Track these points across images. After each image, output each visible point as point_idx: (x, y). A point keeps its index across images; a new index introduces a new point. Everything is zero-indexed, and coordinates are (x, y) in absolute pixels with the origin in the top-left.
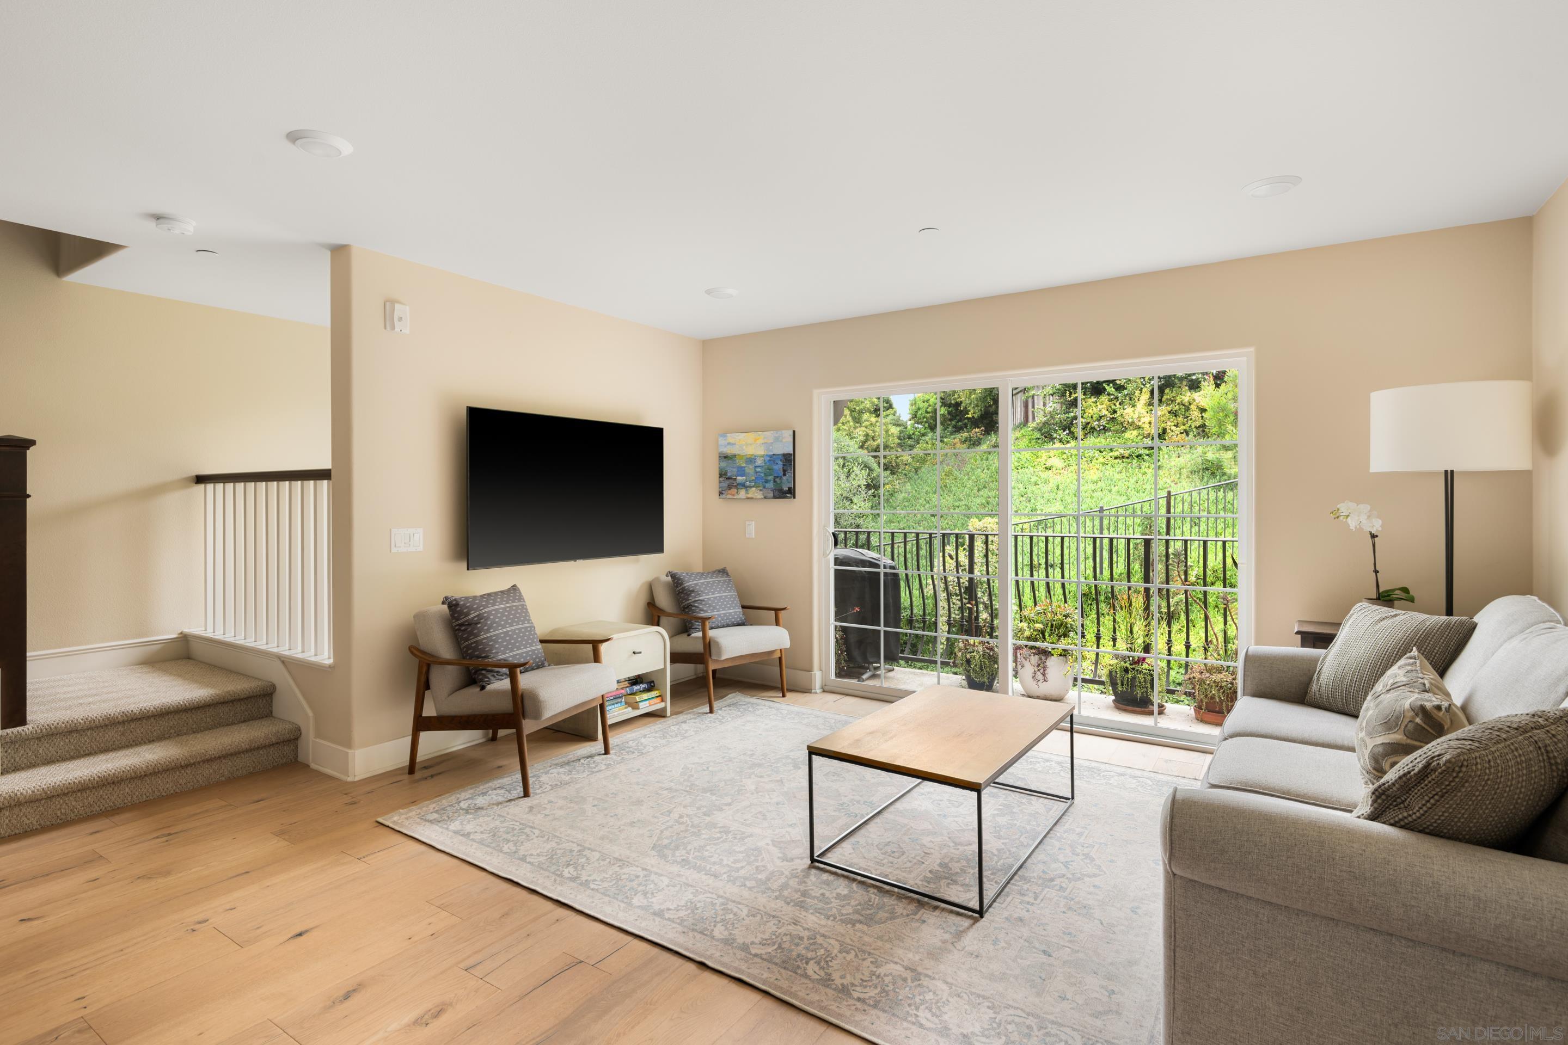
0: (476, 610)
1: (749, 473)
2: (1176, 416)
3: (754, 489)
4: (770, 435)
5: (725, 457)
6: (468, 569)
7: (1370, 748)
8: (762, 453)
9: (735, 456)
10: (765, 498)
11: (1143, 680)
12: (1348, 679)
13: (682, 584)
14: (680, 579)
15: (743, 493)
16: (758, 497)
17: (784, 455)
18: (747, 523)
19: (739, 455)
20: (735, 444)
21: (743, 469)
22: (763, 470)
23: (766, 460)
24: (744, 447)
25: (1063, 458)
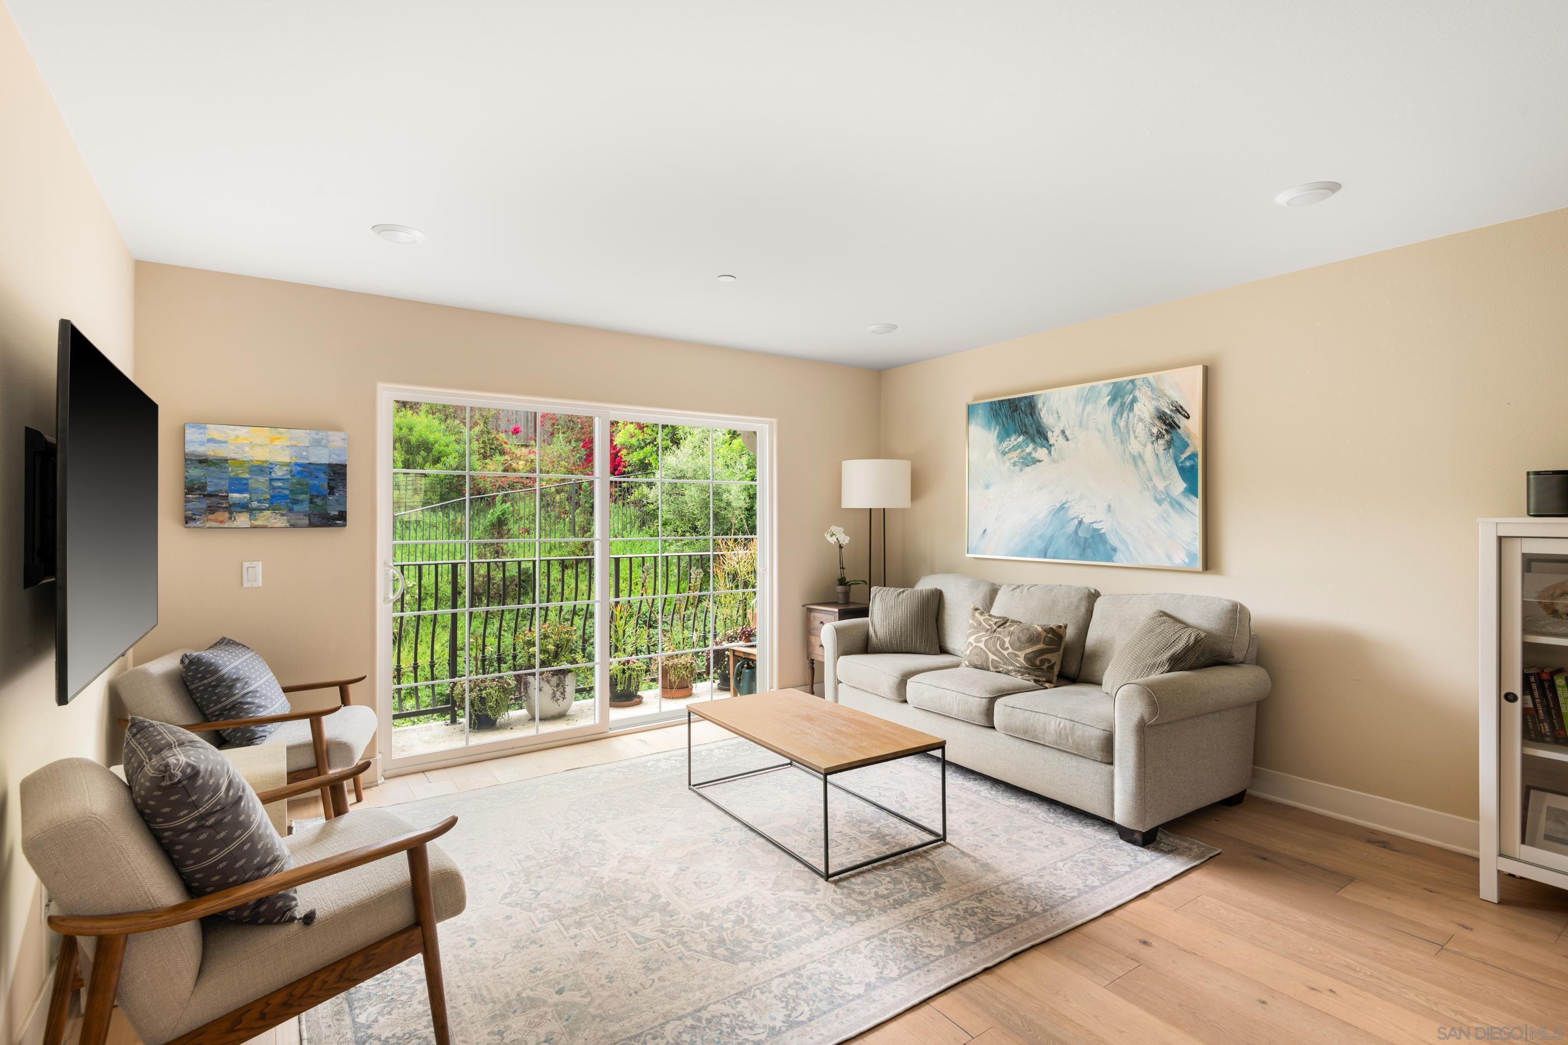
1: (256, 489)
3: (267, 513)
4: (303, 437)
5: (203, 461)
6: (63, 701)
8: (287, 460)
9: (226, 460)
10: (293, 526)
15: (243, 520)
16: (278, 525)
17: (330, 465)
18: (246, 564)
19: (234, 459)
20: (226, 442)
21: (245, 482)
22: (287, 485)
23: (294, 471)
24: (247, 449)
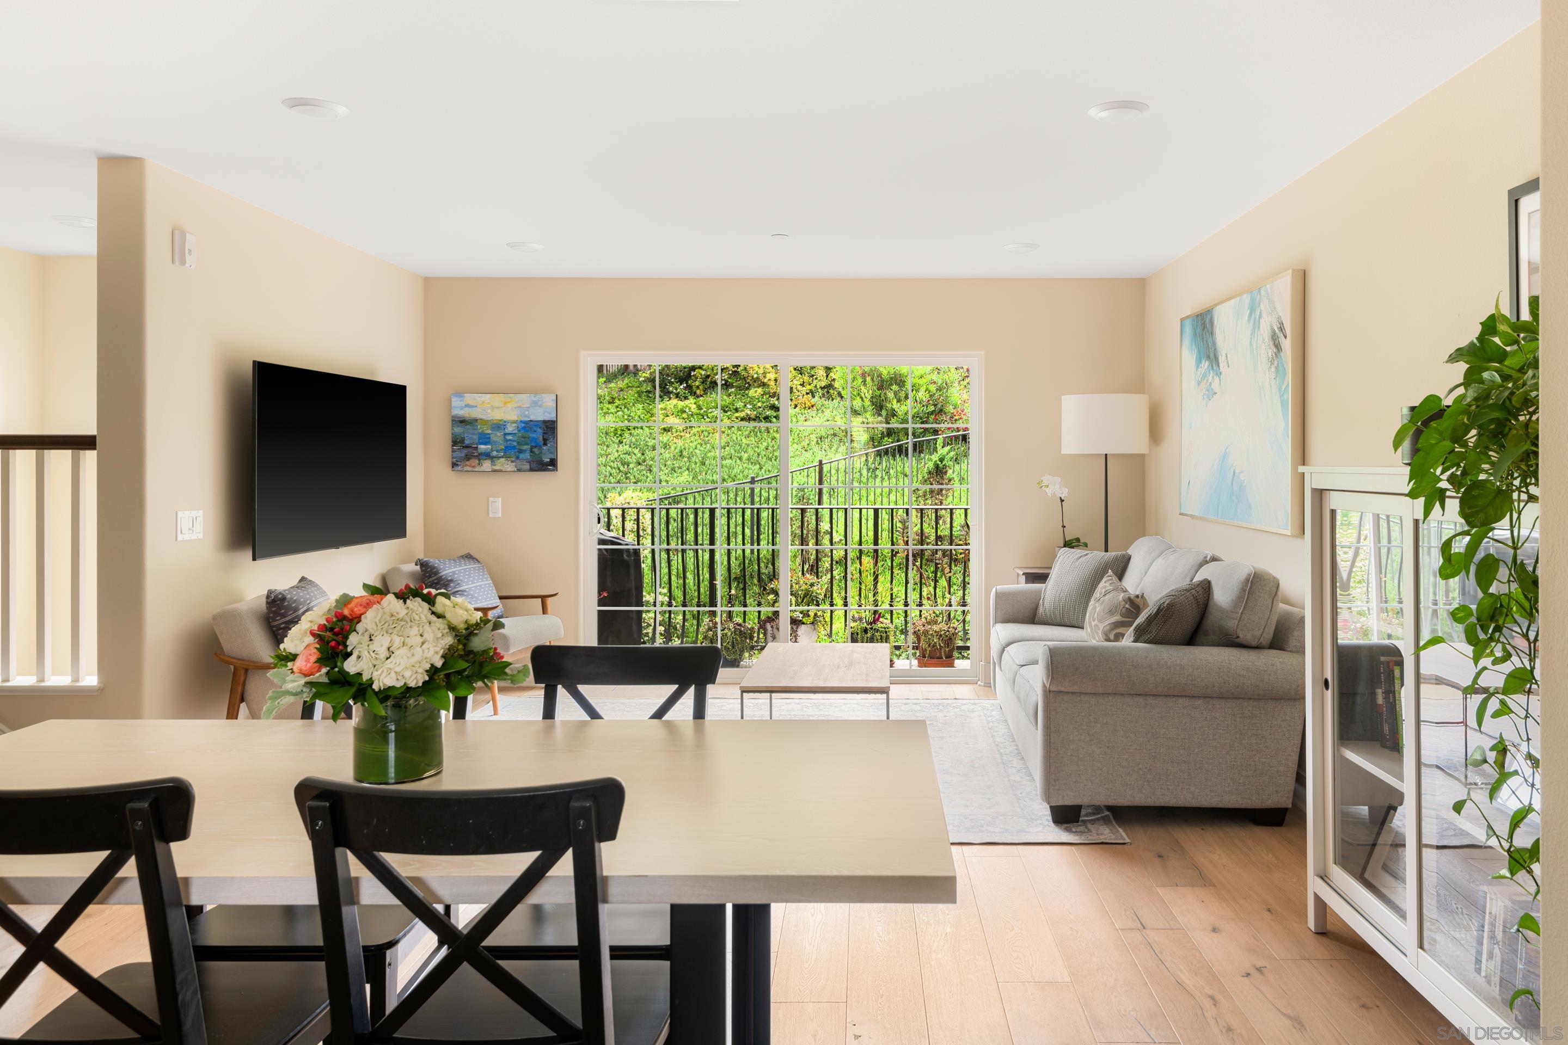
1: (495, 442)
2: (801, 374)
3: (502, 460)
4: (525, 399)
5: (462, 422)
6: (254, 559)
7: (1101, 629)
8: (515, 418)
9: (476, 420)
10: (519, 470)
11: (879, 638)
12: (1069, 600)
14: (431, 565)
15: (487, 465)
16: (509, 469)
17: (544, 422)
18: (491, 499)
19: (481, 419)
20: (476, 406)
21: (488, 436)
22: (515, 439)
23: (520, 427)
24: (489, 411)
25: (683, 418)
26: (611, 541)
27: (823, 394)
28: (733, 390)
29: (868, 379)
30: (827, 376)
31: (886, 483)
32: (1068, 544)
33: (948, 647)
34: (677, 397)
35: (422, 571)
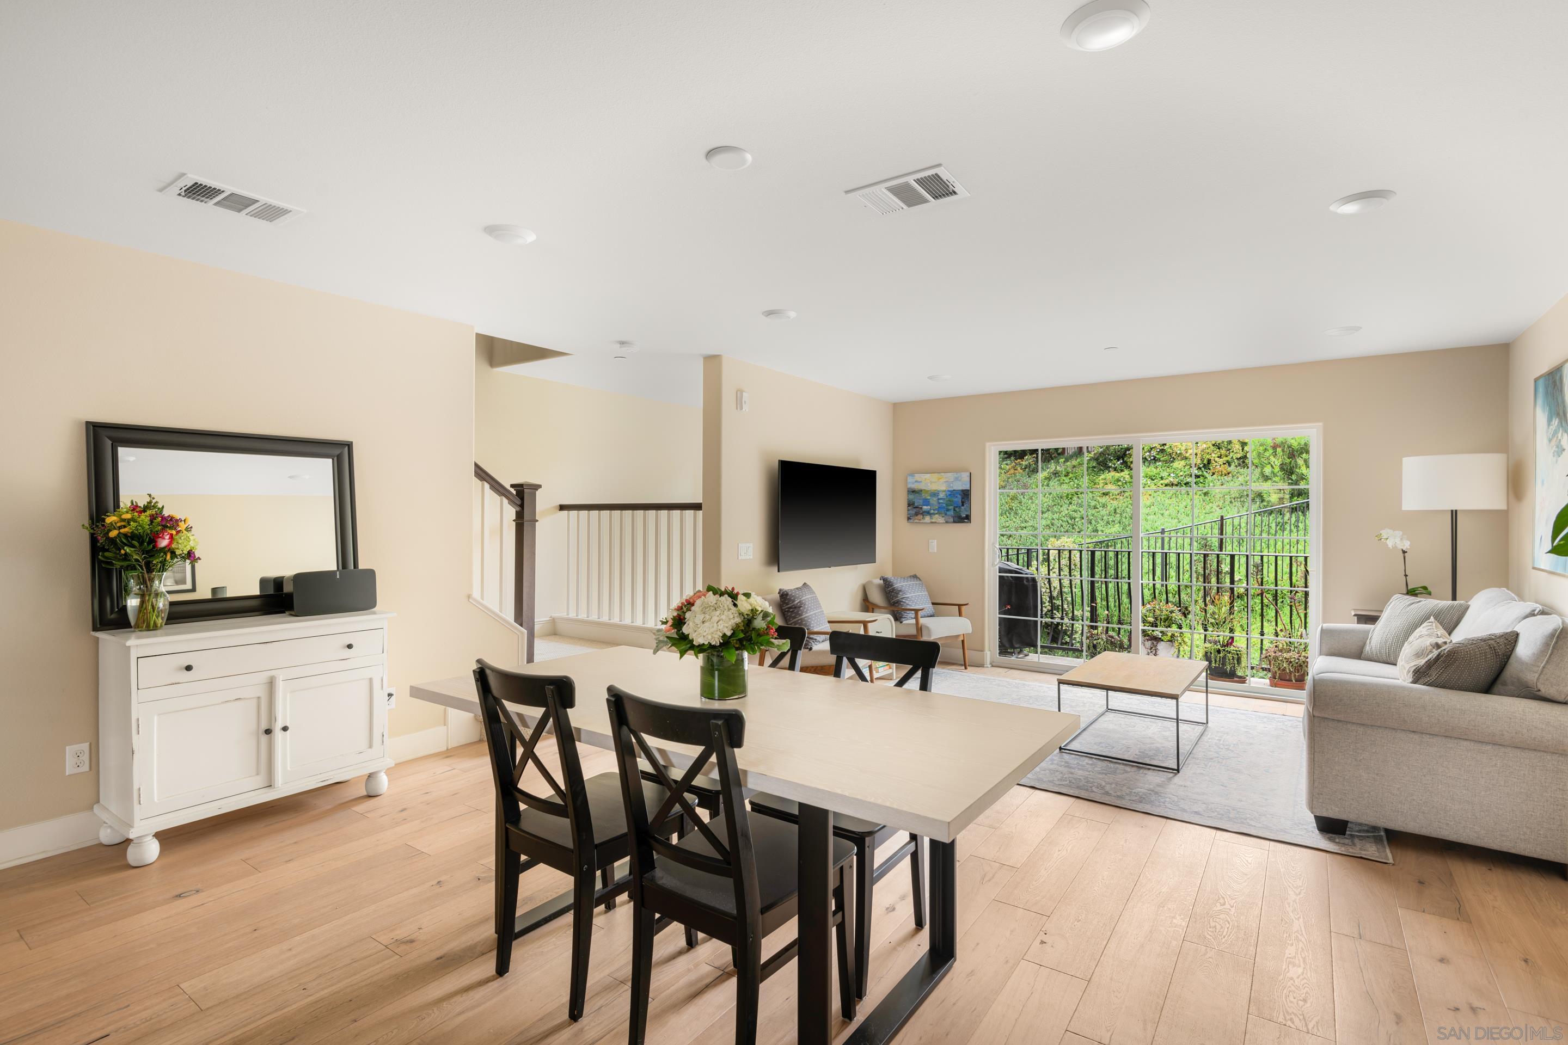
0: (798, 598)
1: (933, 504)
2: (1219, 448)
3: (937, 516)
4: (951, 476)
5: (913, 492)
6: (779, 571)
8: (944, 488)
9: (921, 491)
10: (947, 522)
11: (1231, 658)
12: (1390, 641)
13: (892, 585)
14: (891, 582)
15: (927, 519)
16: (941, 522)
17: (963, 491)
18: (930, 541)
19: (925, 490)
20: (922, 482)
21: (928, 500)
22: (945, 502)
23: (948, 495)
24: (929, 485)
25: (1119, 486)
26: (1015, 571)
27: (1239, 465)
28: (1160, 463)
29: (1279, 450)
30: (1243, 449)
31: (1294, 535)
32: (1412, 592)
33: (1298, 673)
34: (1115, 470)
35: (884, 583)
